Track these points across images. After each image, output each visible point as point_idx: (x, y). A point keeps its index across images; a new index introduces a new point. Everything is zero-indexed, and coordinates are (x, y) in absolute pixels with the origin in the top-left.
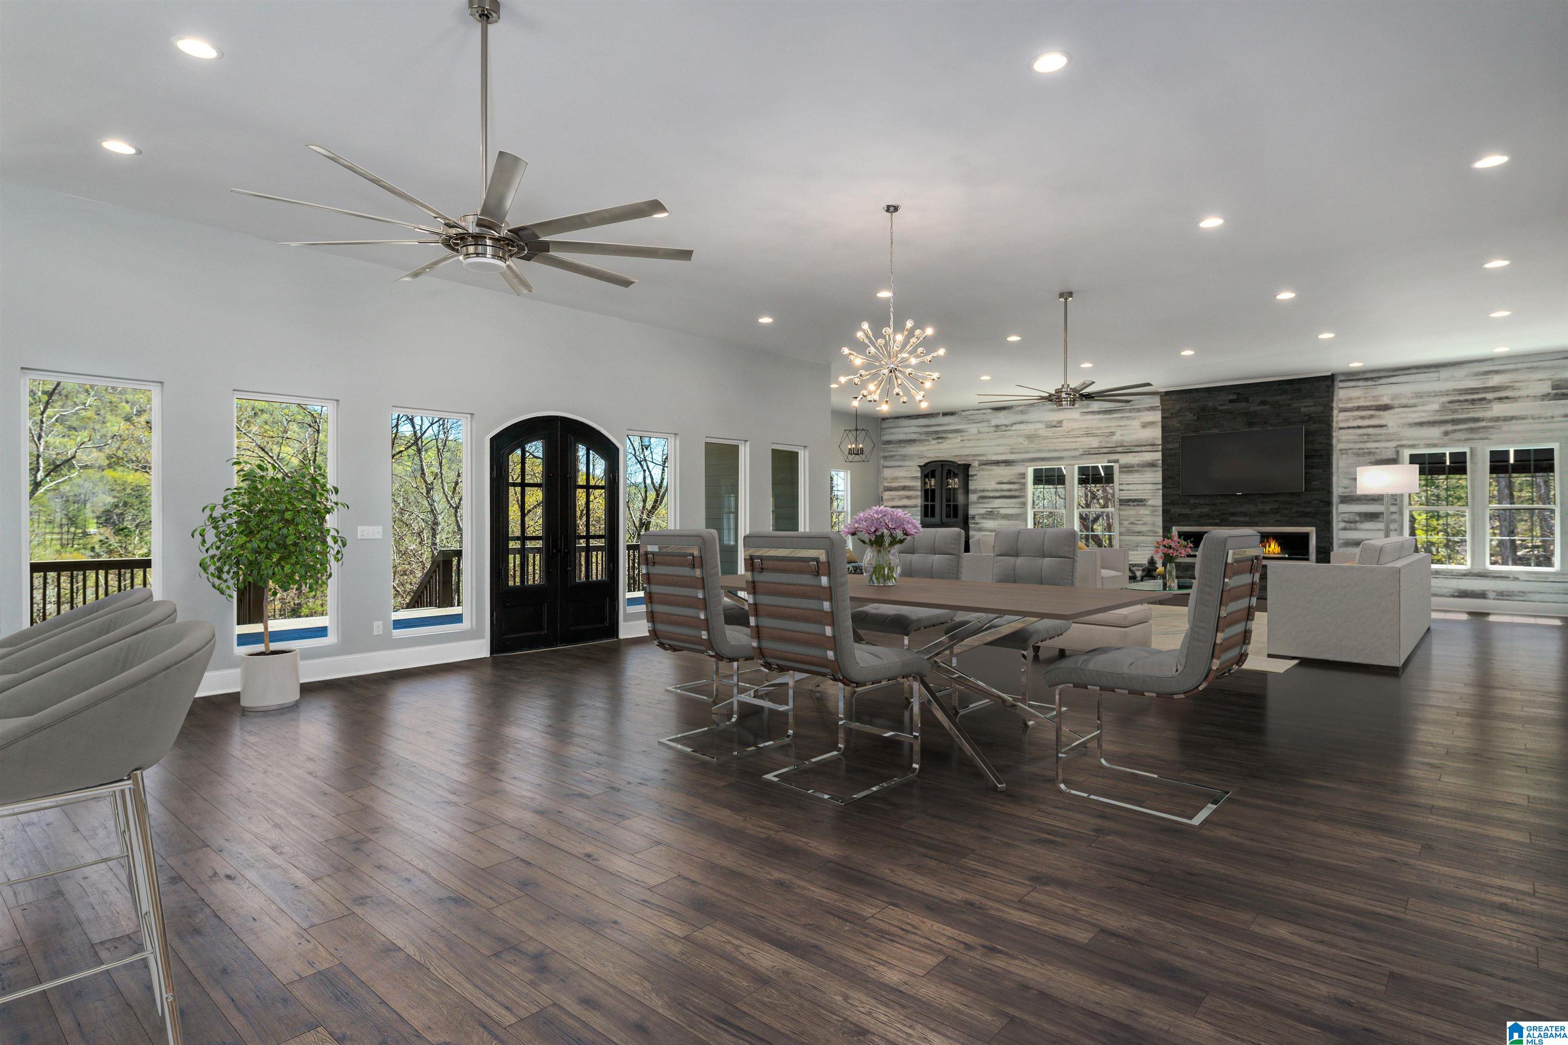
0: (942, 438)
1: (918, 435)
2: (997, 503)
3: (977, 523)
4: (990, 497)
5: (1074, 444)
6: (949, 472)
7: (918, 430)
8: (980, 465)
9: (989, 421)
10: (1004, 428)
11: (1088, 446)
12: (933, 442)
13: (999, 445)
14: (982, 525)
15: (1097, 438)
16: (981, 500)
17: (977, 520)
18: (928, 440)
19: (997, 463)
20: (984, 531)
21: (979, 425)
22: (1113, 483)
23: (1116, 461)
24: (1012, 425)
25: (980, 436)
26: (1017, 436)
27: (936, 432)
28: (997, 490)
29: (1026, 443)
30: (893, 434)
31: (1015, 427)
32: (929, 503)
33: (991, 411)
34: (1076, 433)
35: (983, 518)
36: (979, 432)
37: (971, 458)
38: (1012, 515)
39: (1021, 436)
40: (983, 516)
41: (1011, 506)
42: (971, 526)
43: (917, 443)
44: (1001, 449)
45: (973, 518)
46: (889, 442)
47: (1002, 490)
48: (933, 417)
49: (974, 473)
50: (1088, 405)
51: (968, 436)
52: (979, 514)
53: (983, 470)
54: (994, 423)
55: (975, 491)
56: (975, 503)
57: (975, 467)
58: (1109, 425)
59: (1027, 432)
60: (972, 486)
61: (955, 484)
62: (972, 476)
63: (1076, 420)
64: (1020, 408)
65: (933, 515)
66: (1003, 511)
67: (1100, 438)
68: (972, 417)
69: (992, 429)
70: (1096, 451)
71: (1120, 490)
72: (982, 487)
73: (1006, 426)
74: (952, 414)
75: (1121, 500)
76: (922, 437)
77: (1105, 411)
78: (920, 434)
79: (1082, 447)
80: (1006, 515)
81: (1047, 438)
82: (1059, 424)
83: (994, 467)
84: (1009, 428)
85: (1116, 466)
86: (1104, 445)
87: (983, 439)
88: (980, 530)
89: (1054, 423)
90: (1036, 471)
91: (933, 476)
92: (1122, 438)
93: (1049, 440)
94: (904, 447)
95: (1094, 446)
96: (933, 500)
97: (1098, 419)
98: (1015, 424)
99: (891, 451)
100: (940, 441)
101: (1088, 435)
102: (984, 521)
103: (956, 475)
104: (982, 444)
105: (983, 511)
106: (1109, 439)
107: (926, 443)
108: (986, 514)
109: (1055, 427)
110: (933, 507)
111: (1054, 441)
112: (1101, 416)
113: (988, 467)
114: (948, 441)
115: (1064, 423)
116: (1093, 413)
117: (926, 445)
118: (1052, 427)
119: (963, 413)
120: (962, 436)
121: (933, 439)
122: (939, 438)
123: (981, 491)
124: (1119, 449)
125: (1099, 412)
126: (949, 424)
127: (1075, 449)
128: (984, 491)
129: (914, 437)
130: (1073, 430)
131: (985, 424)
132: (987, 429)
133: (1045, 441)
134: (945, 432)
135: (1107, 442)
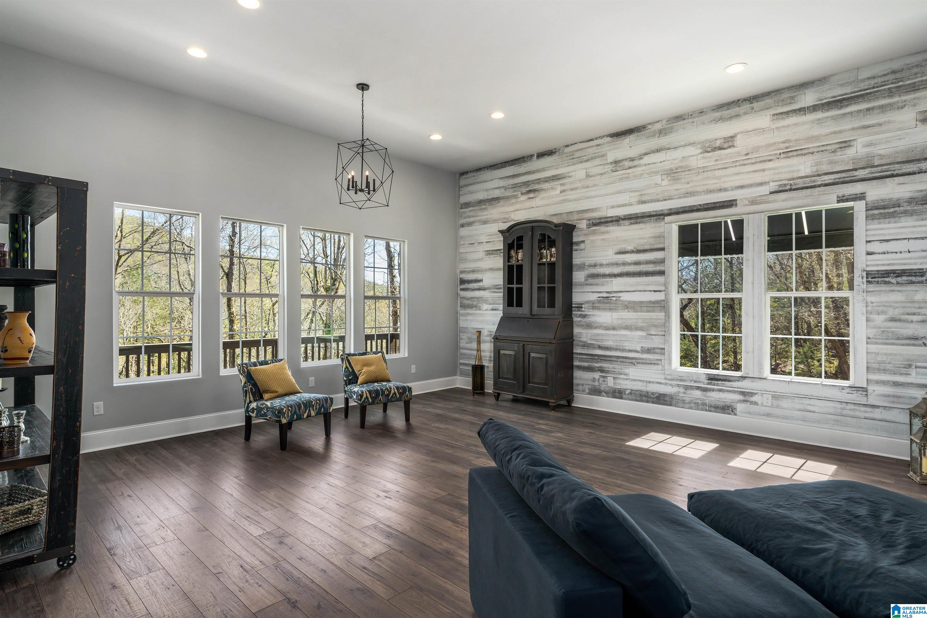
0: (534, 191)
1: (503, 190)
2: (617, 284)
3: (584, 316)
4: (604, 276)
5: (761, 174)
6: (542, 240)
7: (502, 183)
8: (589, 226)
9: (604, 155)
10: (627, 164)
11: (789, 176)
12: (523, 198)
13: (619, 192)
14: (592, 319)
15: (810, 157)
16: (591, 281)
17: (586, 310)
18: (515, 197)
19: (617, 220)
20: (596, 328)
21: (588, 164)
22: (851, 244)
23: (861, 197)
24: (641, 157)
25: (589, 182)
26: (649, 173)
27: (526, 184)
28: (617, 264)
29: (665, 183)
30: (471, 193)
31: (646, 160)
32: (515, 286)
33: (609, 139)
34: (763, 154)
35: (594, 308)
36: (588, 176)
37: (576, 217)
38: (641, 302)
39: (656, 173)
40: (594, 306)
41: (640, 288)
42: (575, 319)
43: (502, 202)
44: (624, 198)
45: (580, 307)
46: (467, 205)
47: (624, 264)
48: (524, 161)
49: (581, 239)
50: (792, 98)
51: (571, 183)
52: (588, 302)
53: (594, 233)
54: (611, 157)
55: (582, 267)
56: (582, 285)
57: (582, 230)
58: (838, 129)
59: (668, 166)
60: (577, 259)
61: (551, 256)
62: (578, 243)
63: (762, 131)
64: (658, 126)
65: (520, 304)
66: (626, 297)
67: (817, 157)
68: (577, 155)
69: (610, 167)
70: (808, 182)
71: (869, 254)
72: (592, 261)
73: (632, 160)
74: (550, 153)
75: (868, 274)
76: (509, 193)
77: (829, 103)
78: (505, 188)
79: (776, 177)
80: (630, 302)
81: (704, 169)
82: (730, 141)
83: (612, 228)
84: (636, 163)
85: (859, 208)
86: (826, 168)
87: (595, 185)
88: (589, 326)
89: (718, 143)
90: (683, 230)
91: (520, 247)
92: (867, 150)
93: (706, 174)
94: (485, 209)
95: (802, 174)
96: (520, 281)
97: (813, 122)
98: (646, 154)
99: (469, 217)
100: (532, 195)
101: (788, 153)
102: (596, 312)
103: (552, 243)
104: (593, 194)
105: (594, 297)
106: (838, 156)
107: (513, 201)
108: (599, 302)
109: (720, 148)
110: (520, 290)
111: (718, 173)
112: (819, 115)
113: (602, 228)
114: (543, 195)
115: (739, 141)
116: (802, 111)
117: (513, 204)
118: (715, 149)
119: (567, 150)
120: (562, 185)
121: (522, 194)
122: (529, 192)
123: (590, 266)
124: (861, 174)
125: (815, 108)
126: (543, 170)
127: (761, 184)
128: (595, 266)
129: (497, 193)
130: (756, 149)
131: (597, 162)
132: (600, 170)
133: (700, 177)
134: (539, 181)
135: (831, 162)
